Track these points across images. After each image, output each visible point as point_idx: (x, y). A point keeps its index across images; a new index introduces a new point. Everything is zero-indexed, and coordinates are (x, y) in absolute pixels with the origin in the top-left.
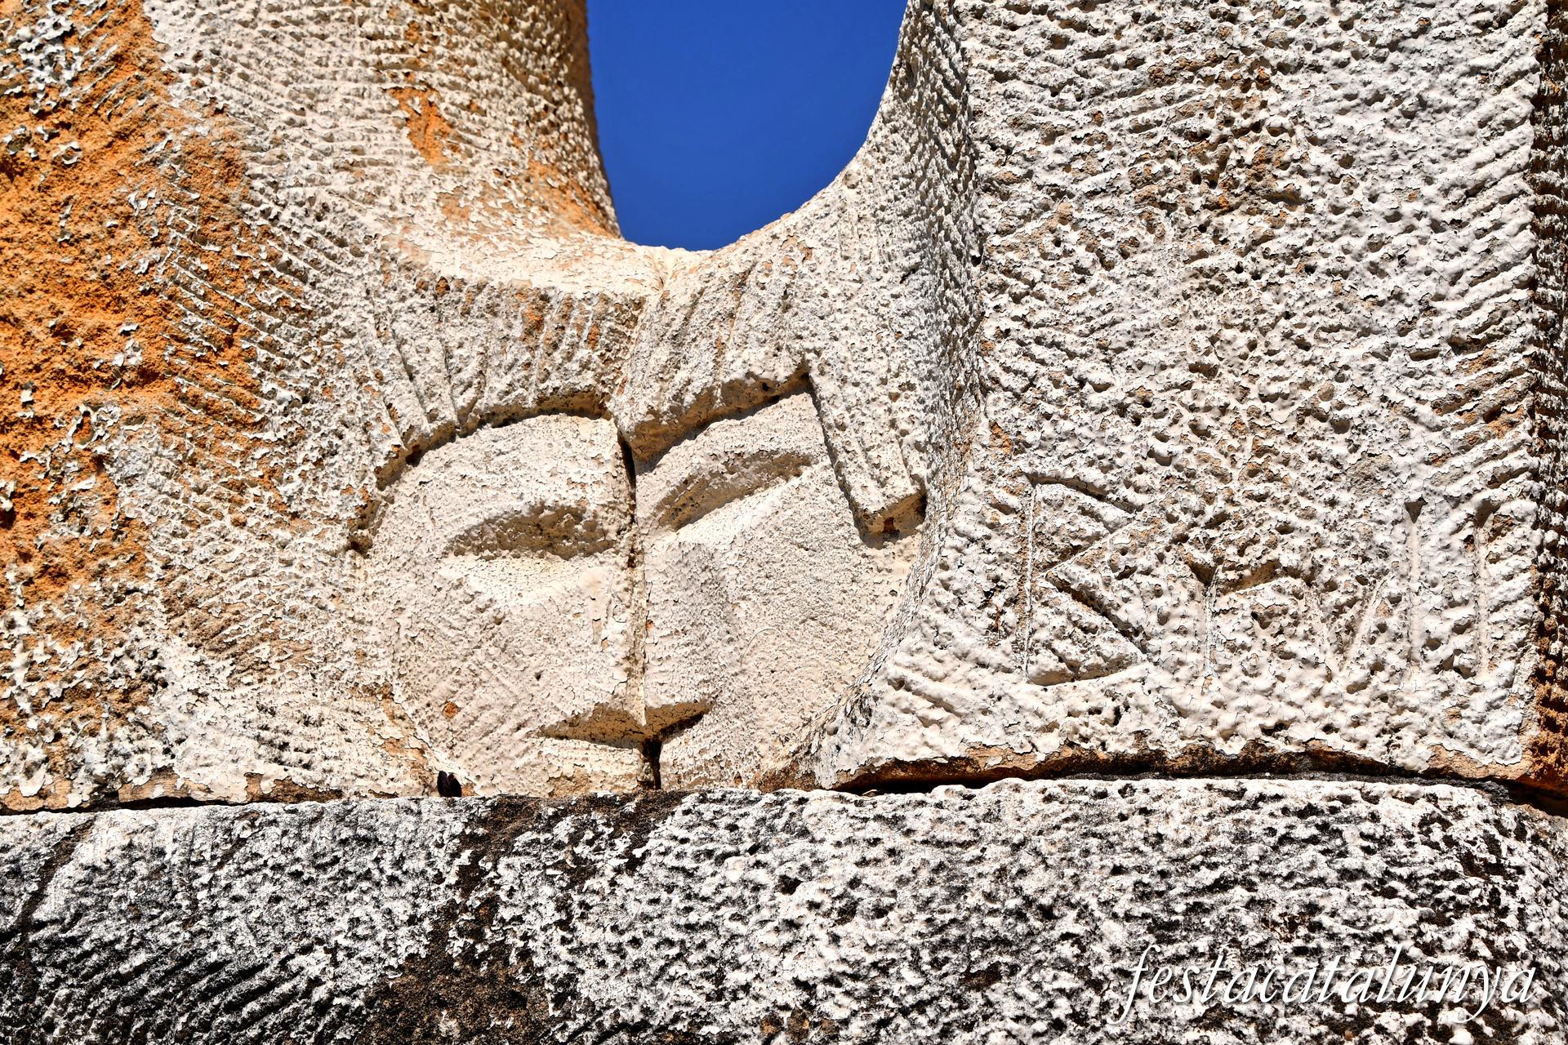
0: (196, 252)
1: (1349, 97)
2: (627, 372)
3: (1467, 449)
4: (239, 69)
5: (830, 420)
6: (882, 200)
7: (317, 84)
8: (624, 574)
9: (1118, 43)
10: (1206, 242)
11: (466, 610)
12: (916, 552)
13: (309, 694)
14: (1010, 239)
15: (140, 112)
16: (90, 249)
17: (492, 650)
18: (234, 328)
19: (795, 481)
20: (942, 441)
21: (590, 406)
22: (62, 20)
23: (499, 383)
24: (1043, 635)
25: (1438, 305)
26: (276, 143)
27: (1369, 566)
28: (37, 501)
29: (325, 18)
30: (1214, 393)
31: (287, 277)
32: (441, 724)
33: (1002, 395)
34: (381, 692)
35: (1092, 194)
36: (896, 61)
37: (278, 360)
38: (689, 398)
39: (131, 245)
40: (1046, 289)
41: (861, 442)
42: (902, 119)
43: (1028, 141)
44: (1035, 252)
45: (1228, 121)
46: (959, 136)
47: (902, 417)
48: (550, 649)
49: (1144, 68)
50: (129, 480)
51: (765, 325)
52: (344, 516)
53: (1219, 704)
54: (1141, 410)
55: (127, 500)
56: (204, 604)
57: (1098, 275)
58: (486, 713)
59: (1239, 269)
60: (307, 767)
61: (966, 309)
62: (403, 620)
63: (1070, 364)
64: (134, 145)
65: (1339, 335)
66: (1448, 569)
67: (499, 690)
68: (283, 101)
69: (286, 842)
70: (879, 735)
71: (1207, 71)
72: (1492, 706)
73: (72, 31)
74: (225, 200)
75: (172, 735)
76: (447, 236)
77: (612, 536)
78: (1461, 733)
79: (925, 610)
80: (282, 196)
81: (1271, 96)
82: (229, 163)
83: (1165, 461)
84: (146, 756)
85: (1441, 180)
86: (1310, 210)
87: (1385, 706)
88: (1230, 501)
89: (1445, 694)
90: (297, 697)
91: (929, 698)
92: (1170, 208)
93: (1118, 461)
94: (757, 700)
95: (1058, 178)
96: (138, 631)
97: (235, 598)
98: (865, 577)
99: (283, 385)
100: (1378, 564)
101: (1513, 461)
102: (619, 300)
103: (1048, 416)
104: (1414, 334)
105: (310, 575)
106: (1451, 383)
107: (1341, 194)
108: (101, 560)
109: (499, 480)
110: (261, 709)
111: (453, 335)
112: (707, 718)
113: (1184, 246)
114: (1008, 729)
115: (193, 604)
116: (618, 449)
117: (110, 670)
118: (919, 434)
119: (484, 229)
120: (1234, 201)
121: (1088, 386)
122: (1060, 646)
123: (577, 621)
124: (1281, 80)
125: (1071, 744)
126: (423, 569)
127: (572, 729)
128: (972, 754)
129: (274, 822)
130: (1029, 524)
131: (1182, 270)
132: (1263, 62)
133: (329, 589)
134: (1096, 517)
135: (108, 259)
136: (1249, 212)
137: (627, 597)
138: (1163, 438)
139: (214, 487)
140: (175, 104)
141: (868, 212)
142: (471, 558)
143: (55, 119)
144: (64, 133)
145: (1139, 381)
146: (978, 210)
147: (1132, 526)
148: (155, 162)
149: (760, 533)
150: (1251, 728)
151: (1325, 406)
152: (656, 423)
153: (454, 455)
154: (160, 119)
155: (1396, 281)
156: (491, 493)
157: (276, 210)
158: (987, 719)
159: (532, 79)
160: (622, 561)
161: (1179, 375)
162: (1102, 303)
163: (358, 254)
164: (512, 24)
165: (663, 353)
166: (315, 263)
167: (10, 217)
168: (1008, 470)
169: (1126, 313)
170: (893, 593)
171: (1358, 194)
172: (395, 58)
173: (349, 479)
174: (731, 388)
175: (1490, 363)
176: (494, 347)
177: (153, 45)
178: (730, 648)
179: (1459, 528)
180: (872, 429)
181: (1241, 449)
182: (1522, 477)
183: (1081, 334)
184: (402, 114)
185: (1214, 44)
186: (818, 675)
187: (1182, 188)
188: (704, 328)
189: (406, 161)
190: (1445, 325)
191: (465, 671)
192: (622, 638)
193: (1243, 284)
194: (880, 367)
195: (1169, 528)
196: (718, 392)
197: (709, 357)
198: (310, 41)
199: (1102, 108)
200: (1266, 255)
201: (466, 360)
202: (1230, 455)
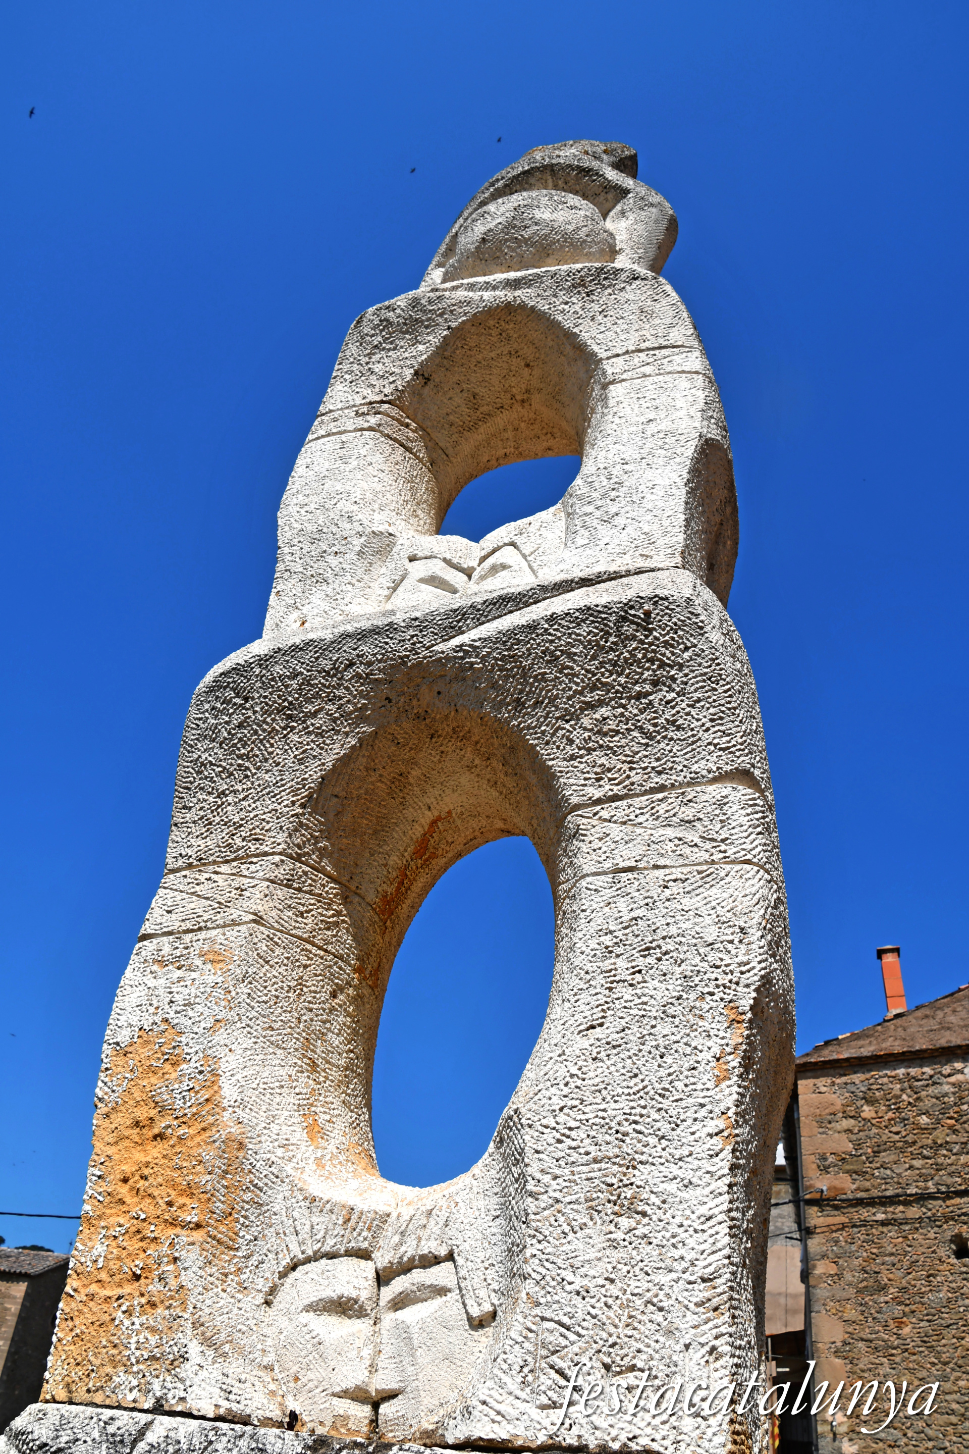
0: (223, 1178)
1: (665, 1177)
2: (381, 1243)
3: (706, 1323)
4: (250, 1106)
5: (460, 1275)
6: (487, 1187)
7: (276, 1112)
8: (372, 1328)
9: (581, 1145)
10: (612, 1227)
11: (308, 1337)
12: (491, 1335)
13: (242, 1368)
14: (538, 1217)
15: (212, 1121)
16: (185, 1172)
17: (316, 1356)
18: (233, 1209)
19: (444, 1297)
20: (505, 1292)
21: (364, 1255)
22: (190, 1083)
23: (331, 1242)
24: (543, 1388)
25: (696, 1263)
26: (259, 1136)
27: (670, 1370)
28: (150, 1272)
29: (282, 1087)
30: (614, 1290)
31: (256, 1190)
32: (292, 1385)
33: (532, 1281)
34: (269, 1368)
35: (570, 1203)
36: (496, 1134)
37: (247, 1223)
38: (405, 1259)
39: (200, 1173)
40: (551, 1239)
41: (472, 1286)
42: (497, 1157)
43: (547, 1179)
44: (547, 1223)
45: (621, 1181)
46: (520, 1171)
47: (489, 1278)
48: (340, 1358)
49: (591, 1156)
50: (185, 1269)
51: (438, 1232)
52: (264, 1290)
53: (611, 1426)
54: (585, 1294)
55: (184, 1277)
56: (207, 1325)
57: (571, 1236)
58: (311, 1383)
59: (624, 1240)
60: (238, 1402)
61: (519, 1241)
62: (282, 1337)
63: (559, 1271)
64: (208, 1134)
65: (660, 1271)
66: (699, 1373)
67: (317, 1374)
68: (263, 1119)
69: (230, 1446)
70: (474, 1424)
71: (614, 1160)
72: (714, 1434)
73: (193, 1088)
74: (237, 1158)
75: (188, 1383)
76: (317, 1177)
77: (369, 1312)
78: (703, 1446)
79: (496, 1371)
80: (258, 1157)
81: (636, 1172)
82: (241, 1143)
83: (594, 1317)
84: (176, 1390)
85: (698, 1213)
86: (650, 1219)
87: (674, 1431)
88: (618, 1337)
89: (697, 1428)
90: (237, 1370)
91: (496, 1411)
92: (599, 1212)
93: (576, 1315)
94: (422, 1392)
95: (558, 1195)
96: (180, 1335)
97: (218, 1323)
98: (469, 1343)
99: (248, 1233)
100: (673, 1369)
101: (723, 1329)
102: (381, 1213)
103: (549, 1293)
104: (688, 1274)
105: (248, 1315)
106: (701, 1295)
107: (662, 1214)
108: (171, 1302)
109: (326, 1282)
110: (223, 1374)
111: (315, 1220)
112: (400, 1397)
113: (604, 1228)
114: (526, 1428)
115: (202, 1325)
116: (374, 1275)
117: (168, 1350)
118: (495, 1286)
119: (330, 1173)
120: (623, 1212)
121: (565, 1282)
122: (550, 1393)
123: (351, 1347)
124: (640, 1166)
125: (552, 1438)
126: (292, 1317)
127: (345, 1394)
128: (511, 1438)
129: (225, 1434)
130: (540, 1338)
131: (603, 1238)
132: (634, 1159)
133: (255, 1321)
134: (566, 1338)
135: (191, 1177)
136: (628, 1217)
137: (372, 1338)
138: (594, 1307)
139: (217, 1274)
140: (225, 1119)
141: (481, 1191)
142: (312, 1313)
143: (181, 1120)
144: (183, 1126)
145: (585, 1282)
146: (526, 1203)
147: (580, 1344)
148: (214, 1141)
149: (429, 1320)
150: (623, 1438)
151: (655, 1300)
152: (391, 1267)
153: (310, 1269)
154: (218, 1125)
155: (681, 1251)
156: (323, 1287)
157: (255, 1162)
158: (518, 1422)
159: (352, 1107)
160: (372, 1322)
161: (601, 1281)
162: (572, 1248)
163: (283, 1182)
164: (348, 1087)
165: (397, 1238)
166: (266, 1184)
167: (158, 1155)
168: (533, 1314)
169: (581, 1253)
170: (480, 1352)
171: (668, 1215)
172: (305, 1102)
173: (268, 1275)
174: (422, 1257)
175: (715, 1288)
176: (331, 1226)
177: (220, 1096)
178: (413, 1368)
179: (704, 1356)
180: (477, 1281)
181: (623, 1315)
182: (726, 1336)
183: (563, 1260)
184: (305, 1124)
185: (616, 1150)
186: (447, 1384)
187: (604, 1205)
188: (414, 1231)
189: (304, 1143)
190: (699, 1271)
191: (304, 1363)
192: (369, 1357)
193: (626, 1247)
194: (481, 1255)
195: (595, 1346)
196: (417, 1258)
197: (415, 1242)
198: (276, 1095)
199: (574, 1169)
200: (634, 1235)
201: (319, 1231)
202: (619, 1317)
